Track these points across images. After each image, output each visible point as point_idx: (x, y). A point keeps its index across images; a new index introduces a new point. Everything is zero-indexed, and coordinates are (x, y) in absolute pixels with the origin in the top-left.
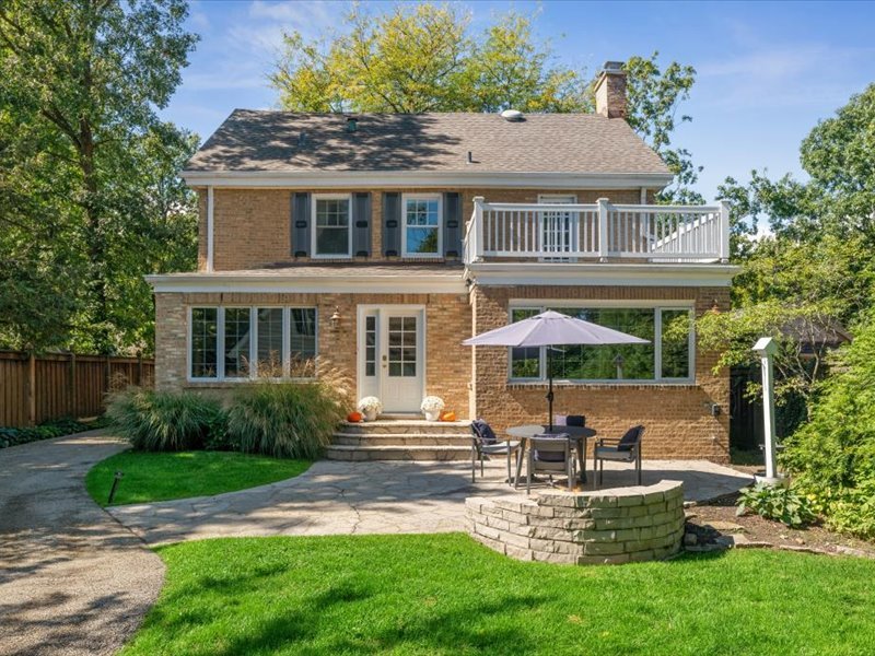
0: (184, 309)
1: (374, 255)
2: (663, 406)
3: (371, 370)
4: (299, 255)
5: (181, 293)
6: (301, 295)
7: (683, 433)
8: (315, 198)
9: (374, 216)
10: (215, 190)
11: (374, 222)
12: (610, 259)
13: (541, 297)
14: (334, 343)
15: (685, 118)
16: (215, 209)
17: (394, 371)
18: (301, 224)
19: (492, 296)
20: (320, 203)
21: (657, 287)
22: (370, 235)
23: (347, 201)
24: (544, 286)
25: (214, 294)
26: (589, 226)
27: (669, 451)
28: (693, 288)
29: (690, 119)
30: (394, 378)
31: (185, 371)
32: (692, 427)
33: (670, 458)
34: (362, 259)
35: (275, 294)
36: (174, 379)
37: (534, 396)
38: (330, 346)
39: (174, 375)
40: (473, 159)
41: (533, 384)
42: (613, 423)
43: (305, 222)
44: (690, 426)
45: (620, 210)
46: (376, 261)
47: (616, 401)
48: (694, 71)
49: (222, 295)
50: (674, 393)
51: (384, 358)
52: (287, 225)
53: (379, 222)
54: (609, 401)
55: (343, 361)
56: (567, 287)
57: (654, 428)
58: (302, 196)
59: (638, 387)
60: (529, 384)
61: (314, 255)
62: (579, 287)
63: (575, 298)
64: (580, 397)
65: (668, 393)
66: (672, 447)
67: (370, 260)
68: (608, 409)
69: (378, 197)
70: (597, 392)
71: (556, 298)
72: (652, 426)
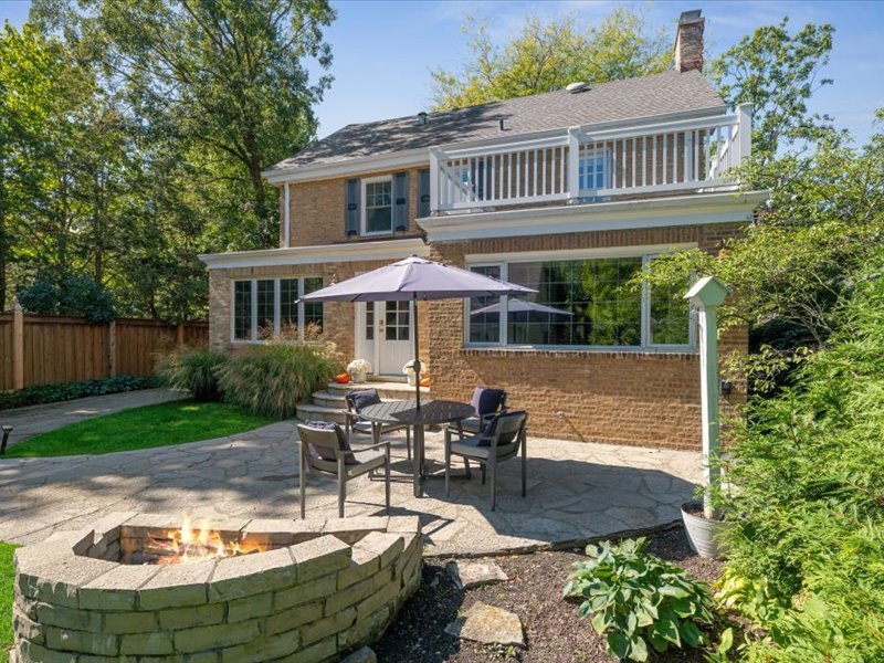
0: (228, 282)
1: (411, 229)
2: (649, 380)
3: (370, 334)
4: (352, 234)
5: (225, 269)
6: (310, 265)
7: (677, 415)
8: (364, 182)
9: (411, 191)
10: (290, 185)
11: (411, 198)
12: (580, 200)
13: (498, 252)
14: (335, 309)
15: (824, 82)
16: (290, 201)
17: (391, 334)
18: (353, 207)
19: (446, 253)
20: (370, 187)
21: (642, 230)
22: (407, 209)
23: (390, 183)
24: (502, 239)
25: (247, 268)
26: (558, 164)
27: (656, 436)
28: (694, 227)
29: (830, 82)
30: (389, 341)
31: (229, 335)
32: (690, 408)
33: (658, 445)
34: (400, 234)
35: (290, 266)
36: (221, 341)
37: (491, 363)
38: (334, 311)
39: (222, 338)
40: (505, 128)
41: (489, 349)
42: (583, 399)
43: (355, 205)
44: (687, 406)
45: (595, 139)
46: (413, 234)
47: (587, 371)
48: (832, 29)
49: (252, 268)
50: (665, 364)
51: (382, 322)
52: (342, 208)
53: (415, 198)
54: (579, 371)
55: (343, 325)
56: (528, 237)
57: (637, 406)
58: (353, 182)
59: (614, 355)
60: (484, 349)
61: (363, 232)
62: (542, 236)
63: (537, 249)
64: (542, 365)
65: (656, 362)
66: (661, 432)
67: (407, 234)
68: (576, 381)
69: (414, 174)
70: (563, 360)
71: (515, 251)
72: (634, 403)
